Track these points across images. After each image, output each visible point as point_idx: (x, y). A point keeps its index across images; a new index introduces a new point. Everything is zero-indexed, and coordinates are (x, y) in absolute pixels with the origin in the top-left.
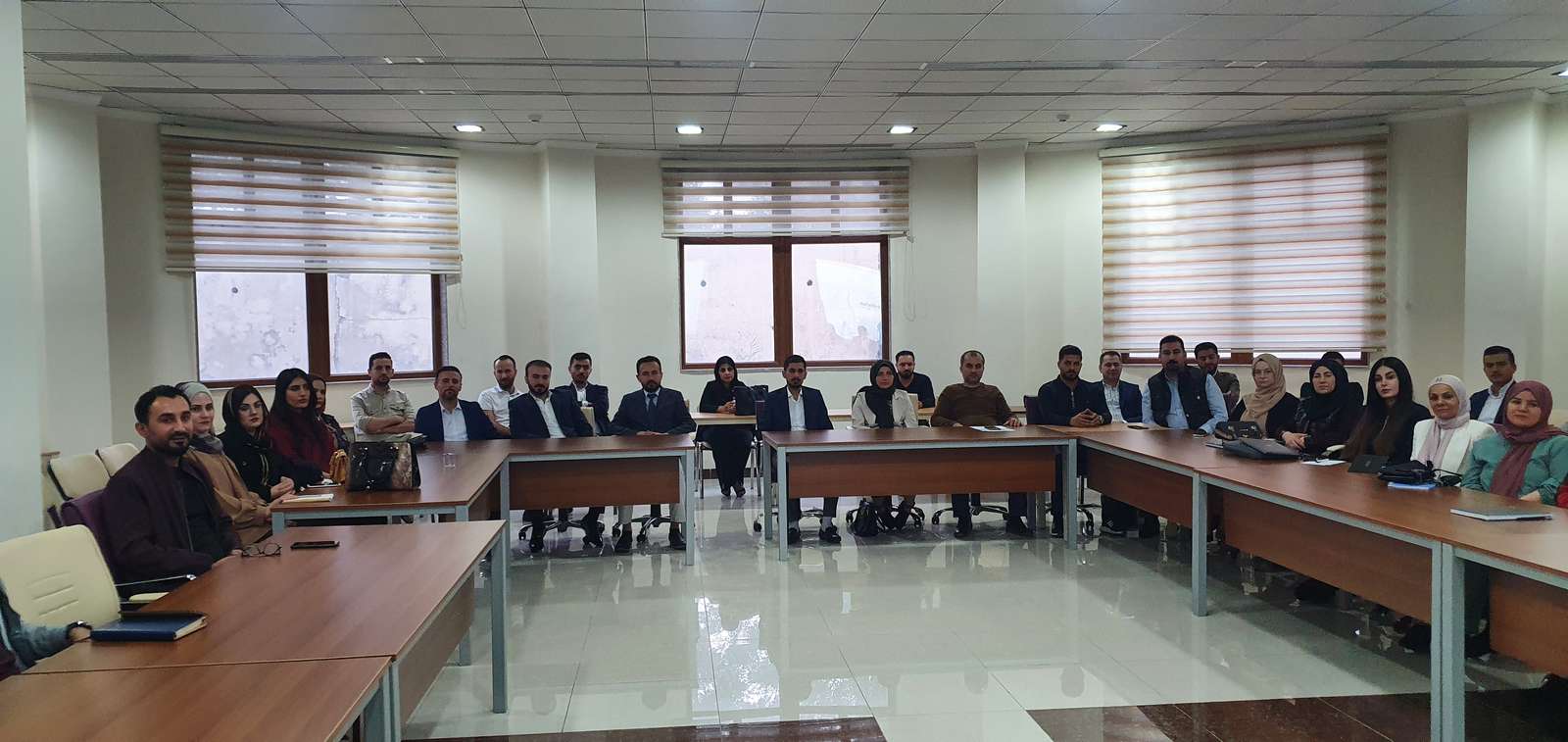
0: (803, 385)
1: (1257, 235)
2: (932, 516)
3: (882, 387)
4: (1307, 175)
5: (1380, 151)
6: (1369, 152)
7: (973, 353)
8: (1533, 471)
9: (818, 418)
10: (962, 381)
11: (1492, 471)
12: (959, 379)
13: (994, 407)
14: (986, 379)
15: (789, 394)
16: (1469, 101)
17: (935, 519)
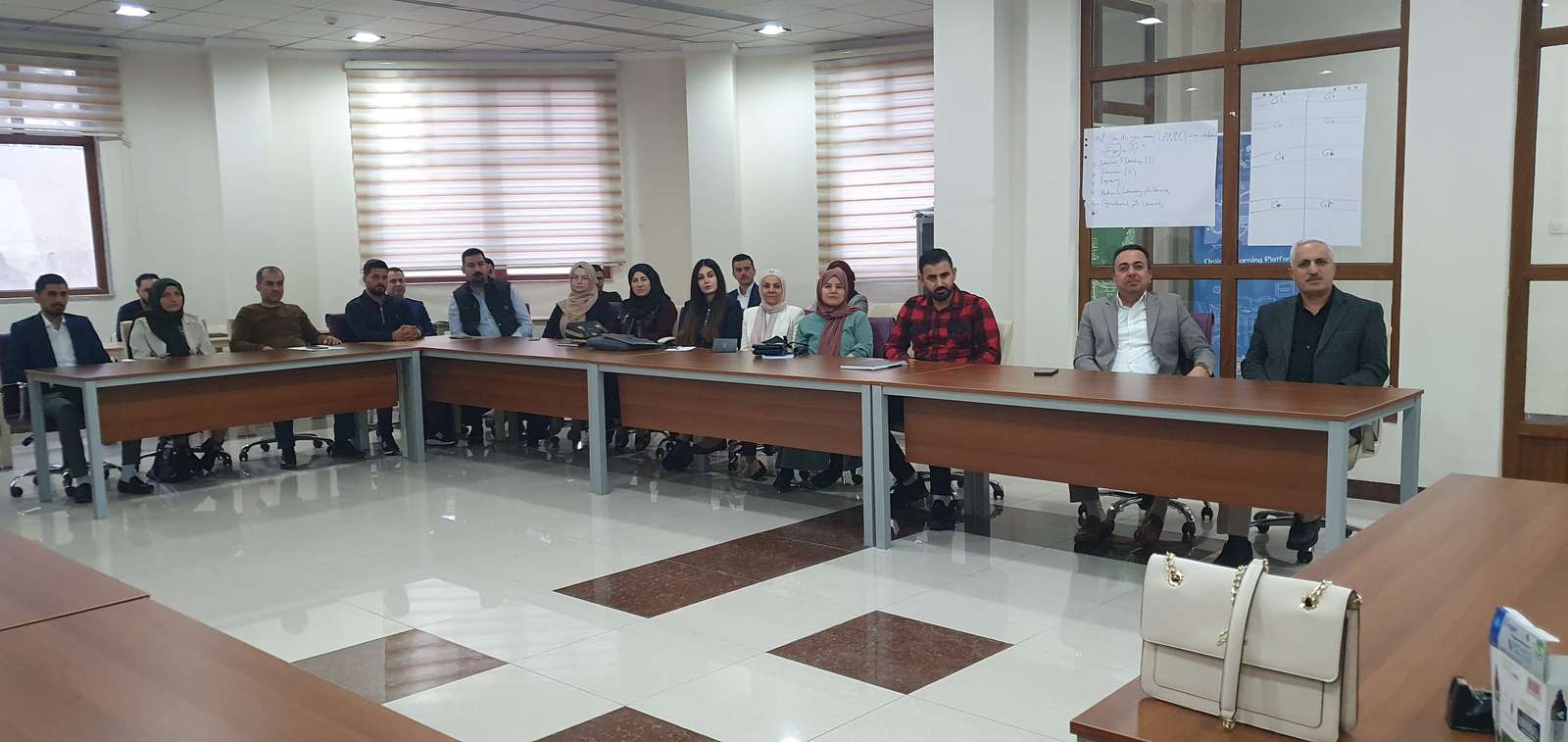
0: (65, 312)
1: (503, 157)
2: (239, 453)
3: (167, 310)
4: (546, 102)
5: (610, 85)
6: (601, 85)
7: (272, 269)
8: (846, 338)
9: (89, 349)
10: (259, 300)
11: (817, 342)
12: (257, 298)
13: (298, 327)
14: (287, 299)
15: (47, 323)
16: (687, 47)
17: (244, 455)
